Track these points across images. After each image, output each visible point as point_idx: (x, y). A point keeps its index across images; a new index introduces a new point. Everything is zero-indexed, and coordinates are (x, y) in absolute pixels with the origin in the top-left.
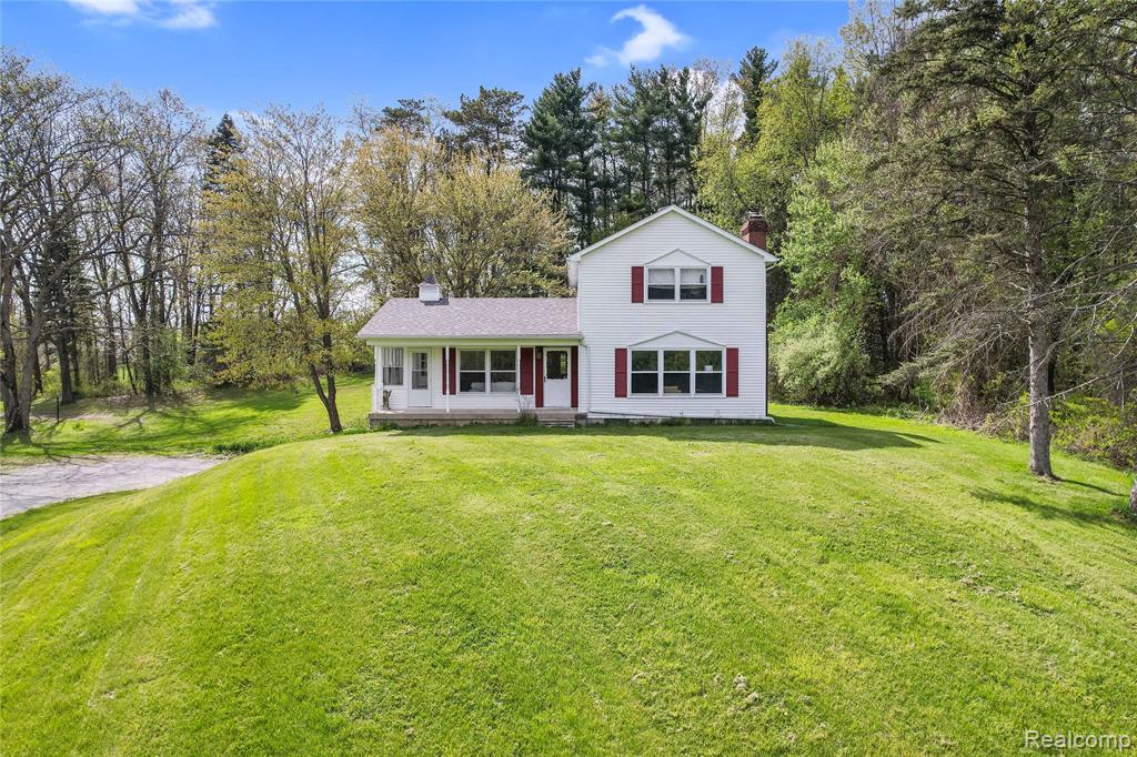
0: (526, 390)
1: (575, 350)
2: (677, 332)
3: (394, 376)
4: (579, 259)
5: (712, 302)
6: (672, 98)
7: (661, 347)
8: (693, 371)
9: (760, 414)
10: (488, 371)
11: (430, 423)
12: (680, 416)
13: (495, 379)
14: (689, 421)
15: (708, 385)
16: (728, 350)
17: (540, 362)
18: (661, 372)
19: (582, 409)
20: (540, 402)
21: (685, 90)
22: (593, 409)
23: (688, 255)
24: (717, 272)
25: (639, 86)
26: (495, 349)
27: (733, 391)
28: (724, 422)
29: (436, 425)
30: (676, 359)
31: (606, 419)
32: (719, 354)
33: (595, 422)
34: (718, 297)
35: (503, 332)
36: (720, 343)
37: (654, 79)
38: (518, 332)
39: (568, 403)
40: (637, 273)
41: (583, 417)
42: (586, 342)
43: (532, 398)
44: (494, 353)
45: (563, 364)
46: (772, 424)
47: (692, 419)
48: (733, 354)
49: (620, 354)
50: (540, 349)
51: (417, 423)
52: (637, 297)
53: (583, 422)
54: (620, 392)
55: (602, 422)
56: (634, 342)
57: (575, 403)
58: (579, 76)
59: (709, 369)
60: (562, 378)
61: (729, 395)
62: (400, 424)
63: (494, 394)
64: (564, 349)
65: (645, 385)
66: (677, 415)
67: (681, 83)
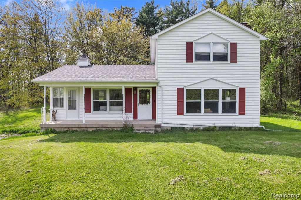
0: (128, 110)
1: (154, 89)
2: (211, 79)
3: (58, 102)
4: (157, 38)
5: (231, 62)
6: (184, 10)
7: (203, 87)
8: (220, 101)
9: (257, 124)
10: (108, 100)
11: (74, 129)
12: (213, 125)
13: (112, 104)
14: (218, 129)
15: (229, 108)
16: (240, 89)
17: (136, 95)
18: (202, 101)
19: (158, 121)
20: (135, 117)
21: (188, 8)
22: (165, 121)
23: (218, 36)
24: (234, 46)
25: (173, 6)
26: (112, 88)
27: (242, 112)
28: (237, 129)
29: (77, 131)
30: (211, 93)
31: (172, 127)
32: (235, 91)
33: (166, 128)
34: (234, 60)
35: (114, 79)
36: (236, 85)
37: (178, 5)
38: (123, 79)
39: (150, 117)
40: (189, 46)
41: (159, 126)
42: (161, 84)
43: (131, 115)
44: (111, 91)
45: (148, 96)
46: (264, 130)
47: (220, 127)
48: (242, 91)
49: (180, 91)
50: (136, 89)
51: (65, 130)
52: (189, 59)
53: (159, 129)
54: (180, 112)
55: (169, 129)
56: (188, 84)
57: (154, 117)
58: (153, 2)
59: (228, 100)
60: (147, 104)
61: (240, 113)
62: (57, 130)
63: (111, 112)
64: (148, 89)
65: (194, 108)
66: (211, 124)
67: (187, 5)
